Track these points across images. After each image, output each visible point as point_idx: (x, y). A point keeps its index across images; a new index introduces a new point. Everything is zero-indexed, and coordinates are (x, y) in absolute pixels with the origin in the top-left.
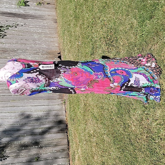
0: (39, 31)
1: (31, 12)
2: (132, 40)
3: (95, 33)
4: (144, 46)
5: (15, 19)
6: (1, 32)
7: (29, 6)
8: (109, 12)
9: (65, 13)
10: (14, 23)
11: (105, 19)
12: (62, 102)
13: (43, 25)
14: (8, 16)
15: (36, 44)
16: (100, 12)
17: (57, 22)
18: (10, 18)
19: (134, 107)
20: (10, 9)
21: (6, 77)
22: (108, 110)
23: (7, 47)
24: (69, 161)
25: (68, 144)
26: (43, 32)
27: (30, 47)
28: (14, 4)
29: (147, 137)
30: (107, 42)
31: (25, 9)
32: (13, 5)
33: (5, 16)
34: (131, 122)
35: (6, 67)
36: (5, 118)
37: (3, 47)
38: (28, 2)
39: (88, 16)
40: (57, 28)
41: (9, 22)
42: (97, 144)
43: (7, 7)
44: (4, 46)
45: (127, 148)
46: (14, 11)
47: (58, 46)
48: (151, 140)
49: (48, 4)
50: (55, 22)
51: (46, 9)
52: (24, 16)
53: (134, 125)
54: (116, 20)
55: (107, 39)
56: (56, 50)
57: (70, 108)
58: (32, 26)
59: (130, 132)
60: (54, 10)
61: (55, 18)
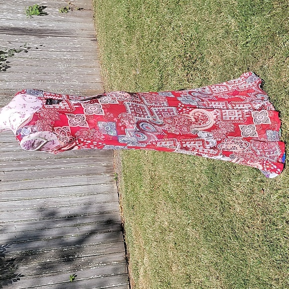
0: (66, 58)
1: (52, 25)
2: (229, 55)
3: (164, 51)
4: (251, 63)
5: (25, 38)
6: (1, 62)
7: (46, 14)
8: (187, 10)
9: (110, 22)
10: (22, 44)
11: (180, 23)
12: (112, 178)
13: (74, 46)
14: (12, 33)
15: (61, 80)
16: (172, 13)
17: (96, 40)
18: (15, 36)
19: (238, 172)
20: (15, 22)
21: (12, 122)
22: (192, 182)
23: (12, 87)
24: (129, 280)
25: (126, 251)
26: (73, 58)
27: (52, 86)
28: (22, 13)
29: (262, 221)
30: (185, 63)
31: (41, 19)
32: (18, 13)
33: (7, 34)
34: (234, 199)
35: (11, 104)
36: (14, 209)
37: (5, 88)
38: (46, 7)
39: (151, 22)
40: (97, 51)
41: (14, 43)
42: (175, 244)
43: (8, 17)
44: (7, 85)
45: (228, 246)
46: (20, 24)
47: (100, 81)
48: (270, 225)
49: (79, 9)
50: (94, 40)
51: (77, 18)
52: (39, 33)
53: (239, 204)
54: (200, 24)
55: (185, 59)
56: (97, 89)
57: (127, 187)
58: (54, 48)
59: (233, 215)
60: (91, 19)
61: (93, 34)
